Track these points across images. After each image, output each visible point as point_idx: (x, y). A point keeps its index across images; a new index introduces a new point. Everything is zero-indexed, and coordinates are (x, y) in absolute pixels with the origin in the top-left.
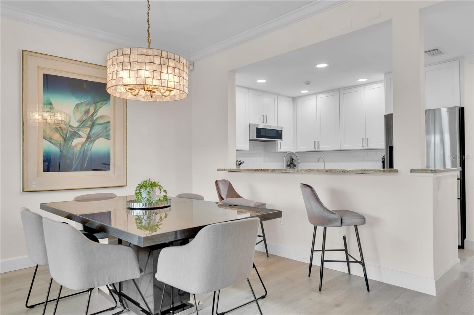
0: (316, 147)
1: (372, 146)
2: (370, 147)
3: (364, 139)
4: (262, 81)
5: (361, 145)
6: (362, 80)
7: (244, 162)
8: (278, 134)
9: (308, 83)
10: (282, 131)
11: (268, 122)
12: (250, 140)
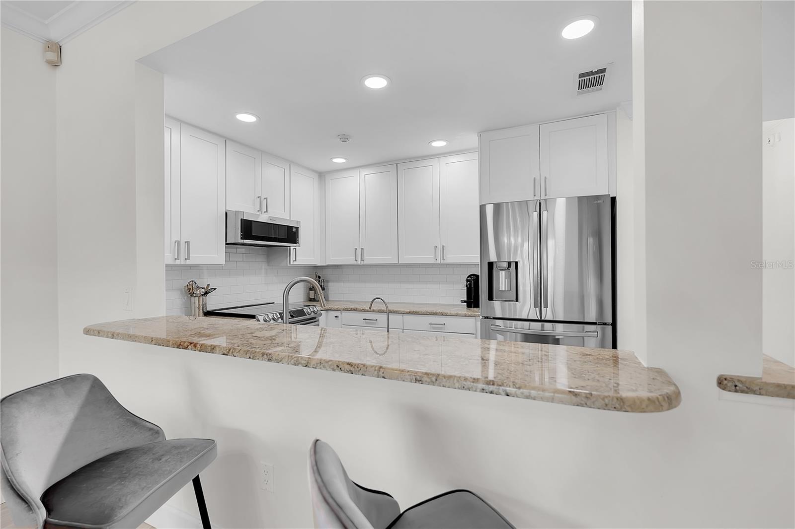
0: (358, 259)
1: (451, 258)
2: (448, 261)
3: (438, 246)
4: (247, 118)
5: (433, 256)
6: (439, 144)
7: (215, 289)
8: (290, 235)
9: (344, 138)
10: (297, 228)
11: (269, 210)
12: (227, 244)
